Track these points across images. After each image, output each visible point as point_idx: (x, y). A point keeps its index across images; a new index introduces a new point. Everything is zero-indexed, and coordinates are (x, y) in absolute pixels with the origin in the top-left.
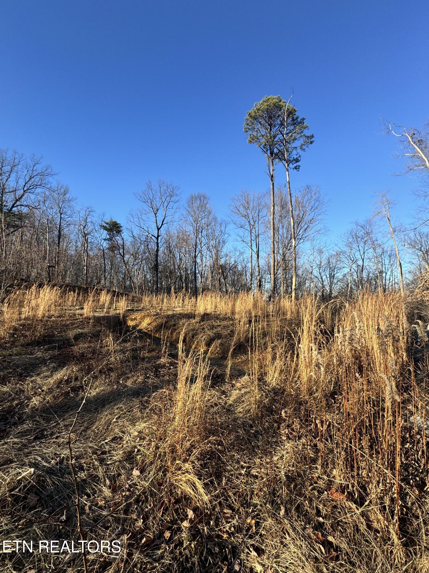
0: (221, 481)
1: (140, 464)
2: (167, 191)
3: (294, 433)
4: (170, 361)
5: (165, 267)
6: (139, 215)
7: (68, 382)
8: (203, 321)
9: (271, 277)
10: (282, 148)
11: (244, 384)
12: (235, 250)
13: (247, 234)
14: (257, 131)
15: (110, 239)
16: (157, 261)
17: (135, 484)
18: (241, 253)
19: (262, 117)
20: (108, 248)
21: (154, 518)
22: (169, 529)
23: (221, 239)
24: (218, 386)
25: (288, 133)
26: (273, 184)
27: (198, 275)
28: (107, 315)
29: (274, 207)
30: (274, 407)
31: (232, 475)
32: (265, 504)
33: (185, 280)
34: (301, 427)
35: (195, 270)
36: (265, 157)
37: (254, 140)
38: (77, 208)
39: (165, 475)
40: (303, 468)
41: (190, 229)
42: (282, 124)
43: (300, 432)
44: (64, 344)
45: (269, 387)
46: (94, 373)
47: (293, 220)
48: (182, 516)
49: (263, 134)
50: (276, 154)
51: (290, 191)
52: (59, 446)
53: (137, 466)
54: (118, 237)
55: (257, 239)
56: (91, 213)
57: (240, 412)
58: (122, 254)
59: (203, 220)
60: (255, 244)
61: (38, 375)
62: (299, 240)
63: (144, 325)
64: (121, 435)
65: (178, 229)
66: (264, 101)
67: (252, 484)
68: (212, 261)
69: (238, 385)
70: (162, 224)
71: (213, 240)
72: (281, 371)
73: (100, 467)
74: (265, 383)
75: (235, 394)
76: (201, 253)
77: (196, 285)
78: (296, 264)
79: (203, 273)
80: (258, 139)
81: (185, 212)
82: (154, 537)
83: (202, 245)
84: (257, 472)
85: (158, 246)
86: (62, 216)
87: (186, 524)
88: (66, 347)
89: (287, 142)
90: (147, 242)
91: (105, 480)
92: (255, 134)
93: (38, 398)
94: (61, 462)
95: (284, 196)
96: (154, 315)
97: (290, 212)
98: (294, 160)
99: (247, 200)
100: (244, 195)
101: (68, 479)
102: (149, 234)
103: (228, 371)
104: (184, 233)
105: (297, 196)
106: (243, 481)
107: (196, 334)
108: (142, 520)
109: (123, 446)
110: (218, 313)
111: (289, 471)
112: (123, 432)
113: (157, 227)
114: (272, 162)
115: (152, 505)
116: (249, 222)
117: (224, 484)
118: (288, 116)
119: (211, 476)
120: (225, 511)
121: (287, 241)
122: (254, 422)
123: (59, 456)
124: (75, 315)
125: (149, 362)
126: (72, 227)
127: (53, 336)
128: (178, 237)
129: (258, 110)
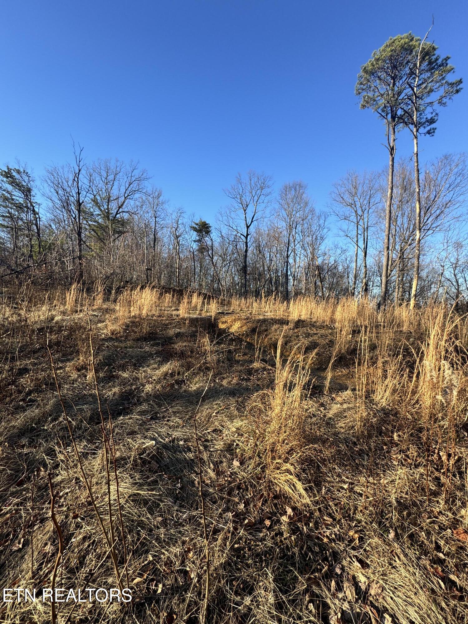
0: (321, 489)
1: (239, 456)
2: (257, 183)
3: (409, 460)
4: (263, 366)
5: (255, 268)
6: (228, 212)
7: (172, 375)
8: (297, 328)
9: (381, 280)
10: (410, 107)
11: (346, 399)
12: (336, 247)
13: (353, 227)
14: (373, 90)
15: (199, 241)
16: (245, 262)
17: (235, 473)
18: (344, 251)
19: (382, 69)
20: (198, 250)
21: (255, 506)
22: (269, 518)
23: (319, 235)
24: (316, 398)
25: (420, 85)
26: (393, 159)
27: (290, 277)
28: (199, 317)
29: (392, 189)
30: (383, 428)
31: (333, 487)
32: (371, 523)
33: (275, 283)
34: (419, 455)
35: (287, 272)
36: (384, 124)
37: (369, 102)
38: (170, 211)
39: (263, 471)
40: (420, 498)
41: (282, 225)
42: (412, 73)
43: (416, 460)
44: (166, 341)
45: (377, 406)
46: (194, 370)
47: (420, 205)
48: (280, 511)
49: (382, 92)
50: (401, 118)
51: (418, 165)
52: (170, 428)
53: (237, 457)
54: (207, 238)
55: (366, 233)
56: (182, 214)
57: (341, 427)
58: (211, 255)
59: (298, 213)
60: (362, 239)
61: (148, 366)
62: (426, 231)
63: (235, 328)
64: (220, 428)
65: (269, 226)
66: (387, 45)
67: (356, 500)
68: (306, 261)
69: (339, 399)
70: (252, 222)
71: (309, 236)
72: (393, 390)
73: (204, 452)
74: (372, 401)
75: (335, 408)
76: (294, 252)
77: (287, 289)
78: (419, 263)
79: (296, 275)
80: (375, 100)
81: (277, 206)
82: (255, 521)
83: (296, 242)
84: (362, 490)
85: (247, 246)
86: (157, 219)
87: (284, 519)
88: (167, 345)
89: (418, 97)
90: (235, 242)
91: (209, 464)
92: (370, 94)
93: (151, 386)
94: (173, 441)
95: (408, 174)
96: (245, 320)
97: (416, 194)
98: (427, 121)
99: (354, 184)
100: (350, 179)
101: (179, 456)
102: (238, 233)
103: (327, 383)
104: (276, 229)
105: (428, 172)
106: (345, 495)
107: (290, 341)
108: (243, 505)
109: (223, 438)
110: (314, 320)
111: (401, 497)
112: (223, 426)
113: (247, 225)
114: (394, 129)
115: (252, 494)
116: (356, 212)
117: (323, 493)
118: (423, 59)
119: (310, 483)
120: (325, 518)
121: (408, 232)
122: (358, 440)
123: (171, 436)
124: (172, 315)
125: (242, 365)
126: (165, 229)
127: (156, 333)
128: (268, 235)
129: (378, 60)
